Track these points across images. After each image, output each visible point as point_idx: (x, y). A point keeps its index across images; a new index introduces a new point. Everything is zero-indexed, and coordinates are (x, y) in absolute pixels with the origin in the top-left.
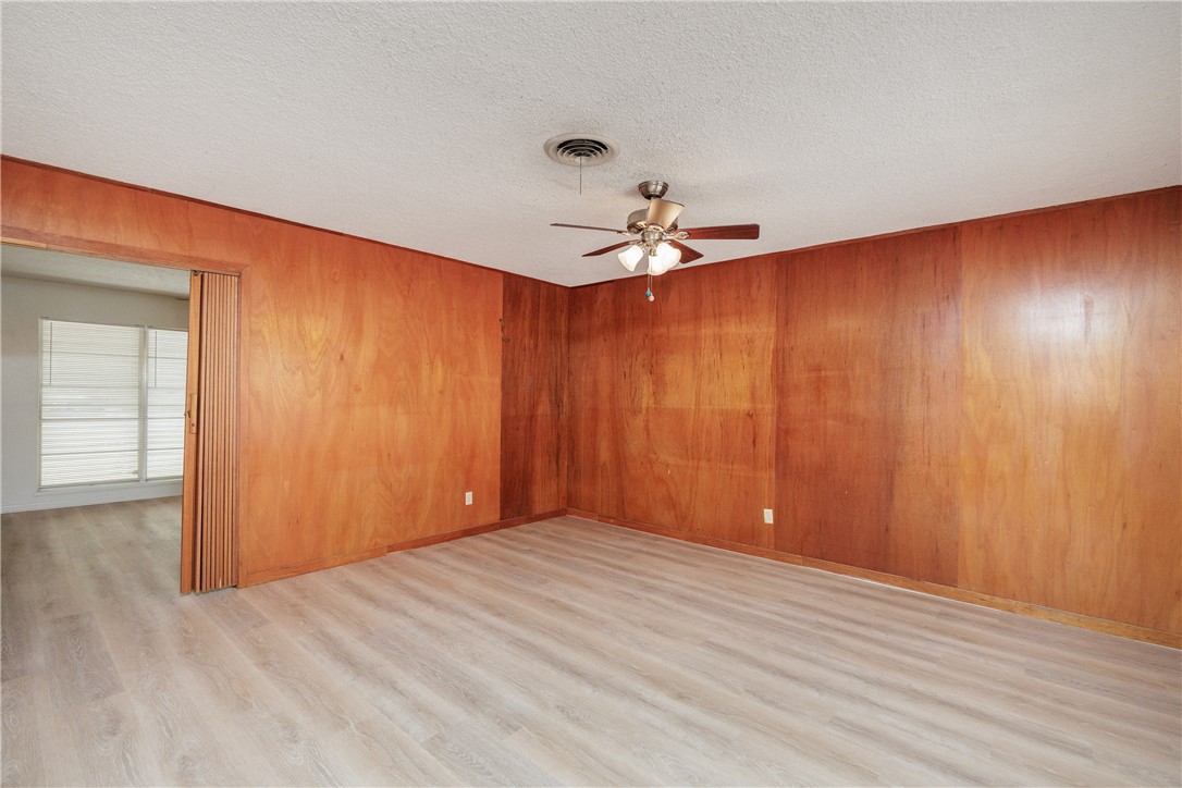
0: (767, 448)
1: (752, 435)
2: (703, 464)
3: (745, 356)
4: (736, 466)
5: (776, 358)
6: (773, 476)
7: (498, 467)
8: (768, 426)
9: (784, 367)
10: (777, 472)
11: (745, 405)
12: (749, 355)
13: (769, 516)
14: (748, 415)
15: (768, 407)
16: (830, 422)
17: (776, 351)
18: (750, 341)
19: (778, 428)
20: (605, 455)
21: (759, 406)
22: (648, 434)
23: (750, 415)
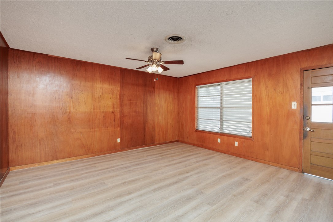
0: (118, 122)
1: (113, 118)
2: (97, 129)
3: (111, 95)
4: (109, 128)
5: (120, 96)
6: (120, 129)
8: (118, 115)
9: (122, 99)
10: (121, 128)
11: (111, 110)
12: (112, 95)
13: (119, 140)
14: (112, 112)
15: (117, 110)
16: (133, 113)
17: (120, 94)
18: (113, 91)
19: (121, 116)
21: (115, 110)
23: (113, 113)
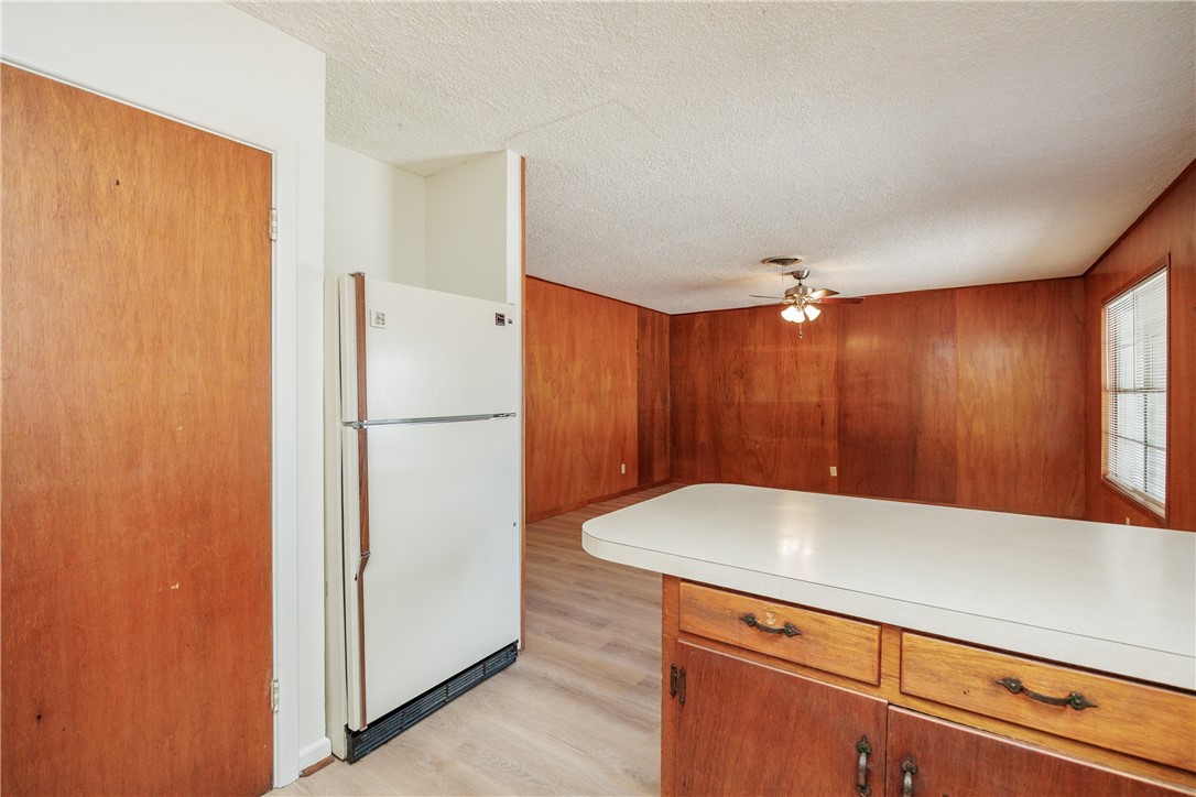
0: (831, 427)
1: (821, 418)
2: (784, 439)
3: (815, 366)
4: (809, 440)
5: (837, 368)
6: (836, 444)
7: (636, 446)
8: (832, 412)
9: (843, 374)
10: (839, 443)
11: (815, 399)
12: (817, 365)
13: (834, 471)
15: (831, 399)
16: (876, 409)
17: (837, 363)
18: (818, 356)
19: (839, 414)
20: (703, 436)
21: (825, 399)
22: (740, 420)
23: (819, 406)
